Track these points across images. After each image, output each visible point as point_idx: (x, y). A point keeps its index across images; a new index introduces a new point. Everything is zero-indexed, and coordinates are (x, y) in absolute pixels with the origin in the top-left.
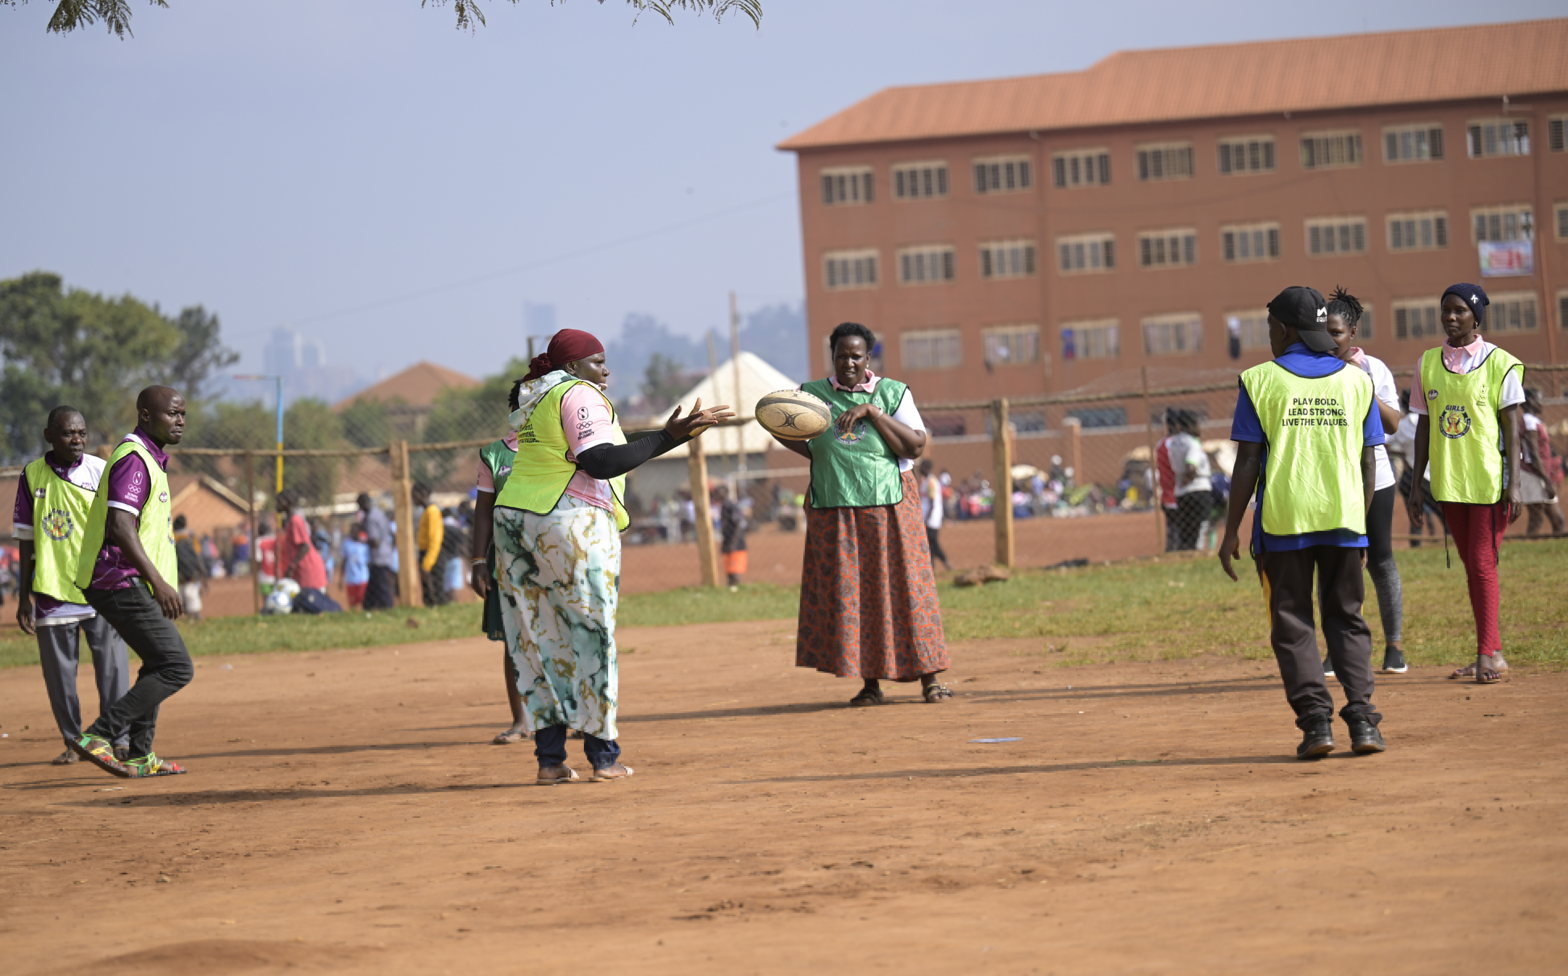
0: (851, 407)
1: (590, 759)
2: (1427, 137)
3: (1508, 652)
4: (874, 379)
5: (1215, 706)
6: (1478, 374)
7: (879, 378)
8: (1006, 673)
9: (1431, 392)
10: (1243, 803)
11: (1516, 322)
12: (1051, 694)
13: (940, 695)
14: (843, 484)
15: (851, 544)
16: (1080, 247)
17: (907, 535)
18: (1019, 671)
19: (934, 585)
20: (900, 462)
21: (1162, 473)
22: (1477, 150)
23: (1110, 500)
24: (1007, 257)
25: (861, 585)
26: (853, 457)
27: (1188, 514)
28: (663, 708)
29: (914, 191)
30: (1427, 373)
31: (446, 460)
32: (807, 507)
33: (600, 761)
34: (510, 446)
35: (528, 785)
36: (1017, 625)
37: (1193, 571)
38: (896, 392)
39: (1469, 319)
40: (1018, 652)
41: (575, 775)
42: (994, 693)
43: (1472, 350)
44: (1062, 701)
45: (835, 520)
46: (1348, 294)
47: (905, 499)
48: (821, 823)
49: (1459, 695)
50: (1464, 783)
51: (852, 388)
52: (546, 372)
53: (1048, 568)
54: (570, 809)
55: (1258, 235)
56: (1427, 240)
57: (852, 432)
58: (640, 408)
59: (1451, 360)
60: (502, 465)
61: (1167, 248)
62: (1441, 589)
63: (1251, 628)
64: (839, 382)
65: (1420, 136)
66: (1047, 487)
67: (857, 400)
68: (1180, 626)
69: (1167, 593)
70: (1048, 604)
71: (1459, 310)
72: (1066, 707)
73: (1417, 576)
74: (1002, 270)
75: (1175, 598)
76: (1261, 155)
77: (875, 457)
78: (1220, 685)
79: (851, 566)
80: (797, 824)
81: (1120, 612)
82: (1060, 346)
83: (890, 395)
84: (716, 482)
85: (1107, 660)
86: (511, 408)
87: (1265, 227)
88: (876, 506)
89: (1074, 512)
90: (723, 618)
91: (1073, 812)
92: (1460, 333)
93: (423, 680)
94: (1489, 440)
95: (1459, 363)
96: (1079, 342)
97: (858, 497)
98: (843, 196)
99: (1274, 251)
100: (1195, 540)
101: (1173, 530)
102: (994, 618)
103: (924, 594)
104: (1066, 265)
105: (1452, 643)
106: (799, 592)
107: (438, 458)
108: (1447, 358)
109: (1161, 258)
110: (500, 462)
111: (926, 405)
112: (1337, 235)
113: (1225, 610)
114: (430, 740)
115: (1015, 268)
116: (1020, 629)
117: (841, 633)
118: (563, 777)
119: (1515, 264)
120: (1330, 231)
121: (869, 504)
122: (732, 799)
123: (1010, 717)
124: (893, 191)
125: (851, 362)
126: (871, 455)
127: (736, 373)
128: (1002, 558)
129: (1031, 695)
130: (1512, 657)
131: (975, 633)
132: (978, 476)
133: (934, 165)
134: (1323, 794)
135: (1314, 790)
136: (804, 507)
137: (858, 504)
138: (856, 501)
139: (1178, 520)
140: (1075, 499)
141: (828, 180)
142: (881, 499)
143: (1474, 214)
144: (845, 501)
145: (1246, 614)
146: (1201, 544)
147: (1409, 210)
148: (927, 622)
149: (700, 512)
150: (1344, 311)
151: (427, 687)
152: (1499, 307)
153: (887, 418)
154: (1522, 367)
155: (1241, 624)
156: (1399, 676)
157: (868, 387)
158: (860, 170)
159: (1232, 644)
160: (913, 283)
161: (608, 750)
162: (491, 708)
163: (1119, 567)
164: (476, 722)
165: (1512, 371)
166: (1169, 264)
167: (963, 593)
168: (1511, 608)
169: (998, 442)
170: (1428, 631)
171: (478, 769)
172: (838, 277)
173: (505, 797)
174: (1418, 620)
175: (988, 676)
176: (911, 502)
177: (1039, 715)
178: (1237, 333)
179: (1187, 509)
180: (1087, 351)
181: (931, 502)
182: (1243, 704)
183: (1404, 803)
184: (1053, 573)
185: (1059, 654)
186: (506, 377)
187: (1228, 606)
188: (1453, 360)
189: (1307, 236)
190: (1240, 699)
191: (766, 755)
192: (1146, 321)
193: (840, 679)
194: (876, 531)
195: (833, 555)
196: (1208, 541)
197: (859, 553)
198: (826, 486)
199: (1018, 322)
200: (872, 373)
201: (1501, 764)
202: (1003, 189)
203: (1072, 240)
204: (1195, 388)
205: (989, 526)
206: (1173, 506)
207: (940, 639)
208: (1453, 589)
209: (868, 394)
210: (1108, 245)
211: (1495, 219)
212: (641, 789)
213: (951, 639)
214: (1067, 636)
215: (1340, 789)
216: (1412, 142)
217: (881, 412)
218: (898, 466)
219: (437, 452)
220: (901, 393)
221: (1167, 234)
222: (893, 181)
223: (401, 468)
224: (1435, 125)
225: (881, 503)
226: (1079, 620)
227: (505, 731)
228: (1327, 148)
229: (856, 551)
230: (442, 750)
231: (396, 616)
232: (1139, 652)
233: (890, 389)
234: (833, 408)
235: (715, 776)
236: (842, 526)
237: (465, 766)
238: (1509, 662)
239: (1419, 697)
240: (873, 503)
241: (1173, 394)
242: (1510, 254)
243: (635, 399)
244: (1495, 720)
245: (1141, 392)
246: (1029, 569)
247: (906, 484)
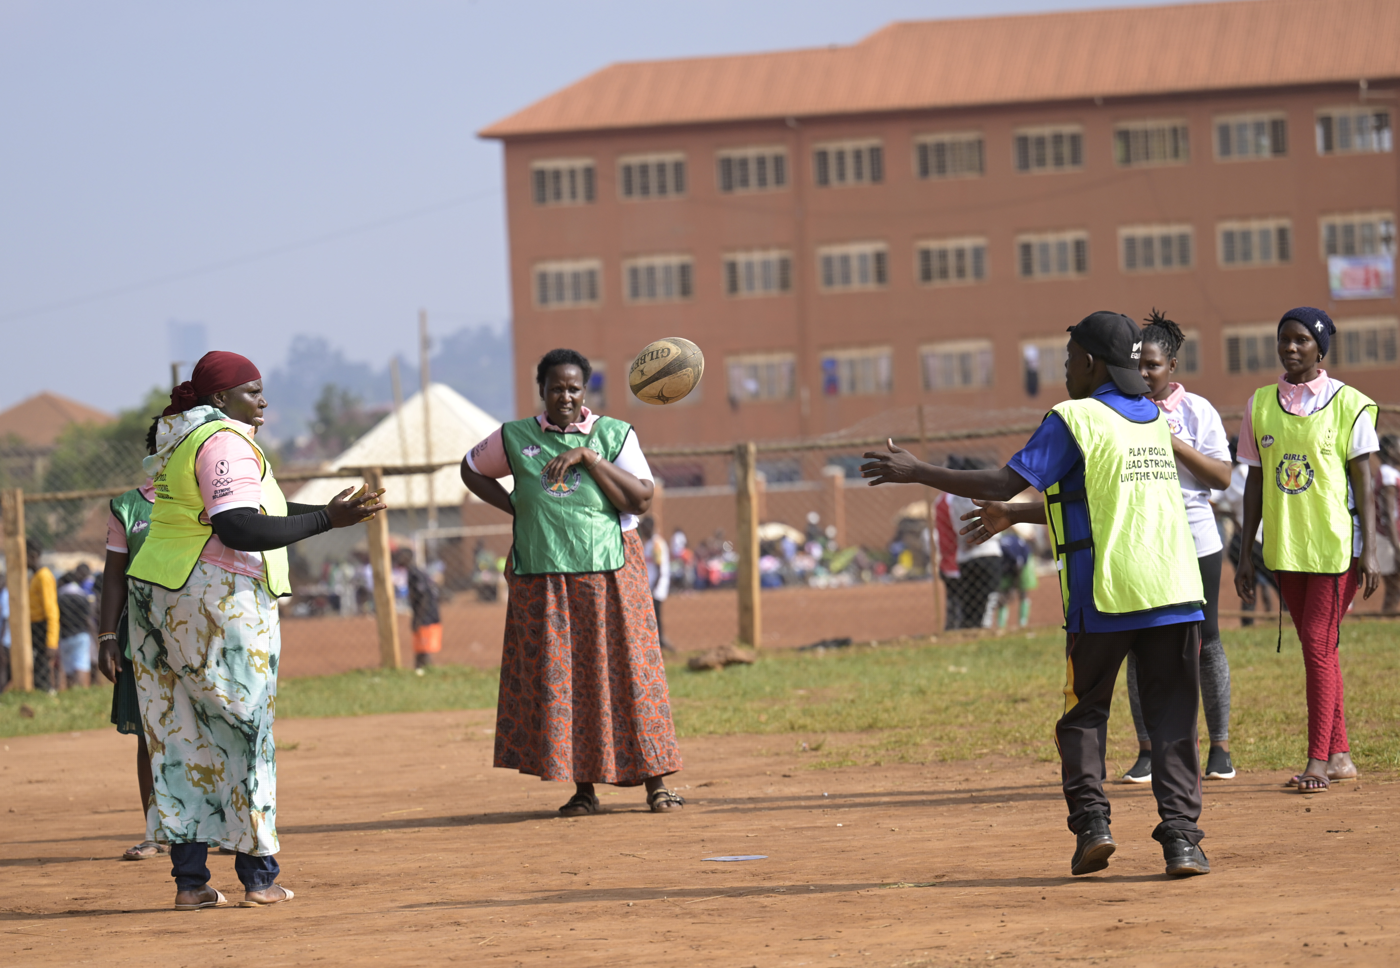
0: (563, 451)
1: (242, 878)
2: (1268, 130)
3: (1357, 754)
4: (591, 418)
5: (1002, 818)
6: (1322, 416)
7: (597, 417)
8: (748, 776)
9: (1265, 438)
10: (1035, 936)
11: (1373, 353)
12: (803, 803)
13: (668, 803)
14: (553, 546)
15: (562, 619)
16: (845, 260)
17: (630, 608)
18: (765, 774)
19: (662, 668)
20: (621, 518)
21: (942, 535)
22: (1328, 145)
23: (880, 567)
24: (757, 270)
25: (573, 669)
26: (565, 512)
27: (972, 585)
28: (330, 817)
29: (645, 190)
30: (1259, 415)
31: (71, 513)
32: (508, 574)
33: (253, 882)
34: (146, 496)
35: (165, 910)
36: (764, 718)
37: (978, 653)
38: (617, 433)
39: (1312, 350)
40: (764, 752)
41: (222, 898)
42: (734, 801)
43: (1316, 387)
44: (814, 811)
45: (543, 590)
46: (1166, 318)
47: (628, 564)
48: (520, 959)
49: (1297, 806)
50: (1302, 914)
51: (564, 429)
52: (189, 408)
53: (802, 649)
54: (216, 940)
55: (1062, 246)
56: (1266, 253)
57: (564, 482)
58: (308, 451)
59: (1289, 399)
60: (138, 519)
61: (952, 262)
62: (1277, 678)
63: (1048, 723)
64: (549, 420)
65: (1259, 127)
66: (801, 549)
67: (570, 443)
68: (961, 720)
69: (946, 681)
70: (801, 692)
71: (1301, 340)
72: (822, 819)
73: (1249, 662)
74: (751, 286)
75: (955, 686)
76: (1066, 150)
77: (591, 512)
78: (1008, 792)
79: (561, 645)
80: (492, 960)
81: (888, 703)
82: (820, 379)
83: (610, 436)
84: (400, 541)
85: (872, 761)
86: (149, 450)
87: (1070, 236)
88: (592, 573)
89: (834, 581)
90: (406, 708)
91: (828, 946)
92: (1301, 366)
93: (38, 782)
94: (1335, 496)
95: (1300, 402)
96: (844, 374)
97: (571, 562)
98: (558, 195)
99: (1080, 265)
100: (980, 617)
101: (954, 604)
102: (736, 710)
103: (651, 680)
104: (829, 280)
105: (1289, 742)
106: (498, 676)
107: (61, 511)
108: (1284, 397)
109: (944, 273)
110: (134, 515)
111: (655, 450)
112: (1157, 247)
113: (1016, 701)
114: (47, 855)
115: (766, 285)
116: (766, 723)
117: (549, 728)
118: (209, 901)
119: (1373, 283)
120: (1148, 242)
121: (584, 570)
122: (414, 929)
123: (753, 830)
124: (619, 189)
125: (568, 395)
126: (587, 510)
127: (426, 410)
128: (746, 637)
129: (779, 804)
130: (1362, 760)
131: (712, 728)
132: (719, 537)
133: (670, 157)
134: (1131, 926)
135: (1120, 921)
136: (505, 574)
137: (571, 570)
138: (568, 566)
139: (960, 591)
140: (837, 564)
141: (541, 174)
142: (598, 564)
143: (1324, 223)
144: (555, 567)
145: (1042, 706)
146: (988, 621)
147: (1244, 217)
148: (654, 714)
149: (379, 578)
150: (1163, 339)
151: (44, 791)
152: (1352, 336)
153: (607, 464)
154: (1376, 408)
155: (1035, 719)
156: (1225, 783)
157: (583, 426)
158: (580, 163)
159: (1024, 743)
160: (643, 301)
161: (264, 868)
162: (122, 815)
163: (888, 649)
164: (102, 833)
165: (1363, 412)
166: (953, 281)
167: (699, 679)
168: (1362, 701)
169: (742, 495)
170: (1260, 728)
171: (104, 891)
172: (552, 293)
173: (136, 925)
174: (1250, 715)
175: (727, 780)
176: (635, 568)
177: (788, 829)
178: (1035, 365)
179: (971, 578)
180: (853, 385)
181: (658, 567)
182: (1036, 816)
183: (1228, 937)
184: (808, 655)
185: (814, 753)
186: (146, 411)
187: (1019, 696)
188: (1292, 400)
189: (1121, 248)
190: (1032, 809)
191: (455, 875)
192: (926, 349)
193: (546, 783)
194: (592, 603)
195: (540, 632)
196: (997, 618)
197: (572, 629)
198: (531, 547)
199: (769, 350)
200: (588, 410)
201: (1347, 890)
202: (753, 188)
203: (836, 251)
204: (983, 431)
205: (730, 597)
206: (955, 574)
207: (670, 734)
208: (1292, 677)
209: (583, 435)
210: (880, 258)
211: (1349, 230)
212: (303, 916)
213: (683, 735)
214: (823, 732)
215: (1151, 919)
216: (1250, 135)
217: (599, 458)
218: (620, 524)
219: (60, 502)
220: (623, 435)
221: (951, 244)
222: (619, 177)
223: (15, 522)
224: (1278, 114)
225: (598, 569)
226: (838, 713)
227: (137, 844)
228: (1147, 141)
229: (568, 628)
230: (61, 867)
231: (7, 703)
232: (911, 752)
233: (610, 429)
234: (540, 452)
235: (392, 901)
236: (551, 597)
237: (88, 887)
238: (1358, 767)
239: (1249, 808)
240: (589, 569)
241: (955, 438)
242: (1367, 271)
243: (303, 440)
244: (1340, 837)
245: (917, 435)
246: (779, 650)
247: (629, 545)
